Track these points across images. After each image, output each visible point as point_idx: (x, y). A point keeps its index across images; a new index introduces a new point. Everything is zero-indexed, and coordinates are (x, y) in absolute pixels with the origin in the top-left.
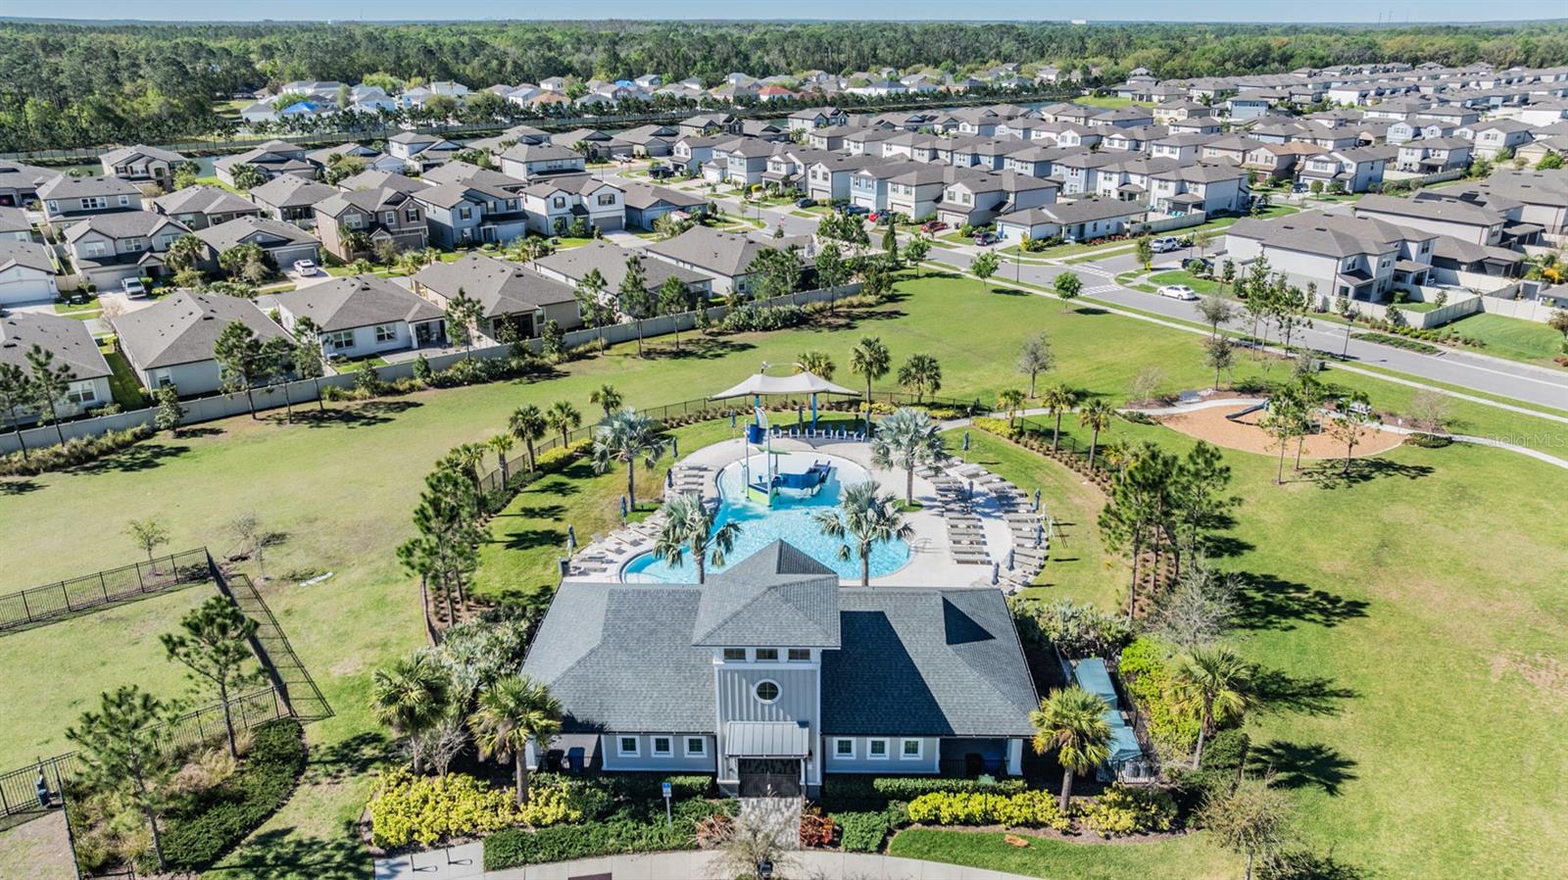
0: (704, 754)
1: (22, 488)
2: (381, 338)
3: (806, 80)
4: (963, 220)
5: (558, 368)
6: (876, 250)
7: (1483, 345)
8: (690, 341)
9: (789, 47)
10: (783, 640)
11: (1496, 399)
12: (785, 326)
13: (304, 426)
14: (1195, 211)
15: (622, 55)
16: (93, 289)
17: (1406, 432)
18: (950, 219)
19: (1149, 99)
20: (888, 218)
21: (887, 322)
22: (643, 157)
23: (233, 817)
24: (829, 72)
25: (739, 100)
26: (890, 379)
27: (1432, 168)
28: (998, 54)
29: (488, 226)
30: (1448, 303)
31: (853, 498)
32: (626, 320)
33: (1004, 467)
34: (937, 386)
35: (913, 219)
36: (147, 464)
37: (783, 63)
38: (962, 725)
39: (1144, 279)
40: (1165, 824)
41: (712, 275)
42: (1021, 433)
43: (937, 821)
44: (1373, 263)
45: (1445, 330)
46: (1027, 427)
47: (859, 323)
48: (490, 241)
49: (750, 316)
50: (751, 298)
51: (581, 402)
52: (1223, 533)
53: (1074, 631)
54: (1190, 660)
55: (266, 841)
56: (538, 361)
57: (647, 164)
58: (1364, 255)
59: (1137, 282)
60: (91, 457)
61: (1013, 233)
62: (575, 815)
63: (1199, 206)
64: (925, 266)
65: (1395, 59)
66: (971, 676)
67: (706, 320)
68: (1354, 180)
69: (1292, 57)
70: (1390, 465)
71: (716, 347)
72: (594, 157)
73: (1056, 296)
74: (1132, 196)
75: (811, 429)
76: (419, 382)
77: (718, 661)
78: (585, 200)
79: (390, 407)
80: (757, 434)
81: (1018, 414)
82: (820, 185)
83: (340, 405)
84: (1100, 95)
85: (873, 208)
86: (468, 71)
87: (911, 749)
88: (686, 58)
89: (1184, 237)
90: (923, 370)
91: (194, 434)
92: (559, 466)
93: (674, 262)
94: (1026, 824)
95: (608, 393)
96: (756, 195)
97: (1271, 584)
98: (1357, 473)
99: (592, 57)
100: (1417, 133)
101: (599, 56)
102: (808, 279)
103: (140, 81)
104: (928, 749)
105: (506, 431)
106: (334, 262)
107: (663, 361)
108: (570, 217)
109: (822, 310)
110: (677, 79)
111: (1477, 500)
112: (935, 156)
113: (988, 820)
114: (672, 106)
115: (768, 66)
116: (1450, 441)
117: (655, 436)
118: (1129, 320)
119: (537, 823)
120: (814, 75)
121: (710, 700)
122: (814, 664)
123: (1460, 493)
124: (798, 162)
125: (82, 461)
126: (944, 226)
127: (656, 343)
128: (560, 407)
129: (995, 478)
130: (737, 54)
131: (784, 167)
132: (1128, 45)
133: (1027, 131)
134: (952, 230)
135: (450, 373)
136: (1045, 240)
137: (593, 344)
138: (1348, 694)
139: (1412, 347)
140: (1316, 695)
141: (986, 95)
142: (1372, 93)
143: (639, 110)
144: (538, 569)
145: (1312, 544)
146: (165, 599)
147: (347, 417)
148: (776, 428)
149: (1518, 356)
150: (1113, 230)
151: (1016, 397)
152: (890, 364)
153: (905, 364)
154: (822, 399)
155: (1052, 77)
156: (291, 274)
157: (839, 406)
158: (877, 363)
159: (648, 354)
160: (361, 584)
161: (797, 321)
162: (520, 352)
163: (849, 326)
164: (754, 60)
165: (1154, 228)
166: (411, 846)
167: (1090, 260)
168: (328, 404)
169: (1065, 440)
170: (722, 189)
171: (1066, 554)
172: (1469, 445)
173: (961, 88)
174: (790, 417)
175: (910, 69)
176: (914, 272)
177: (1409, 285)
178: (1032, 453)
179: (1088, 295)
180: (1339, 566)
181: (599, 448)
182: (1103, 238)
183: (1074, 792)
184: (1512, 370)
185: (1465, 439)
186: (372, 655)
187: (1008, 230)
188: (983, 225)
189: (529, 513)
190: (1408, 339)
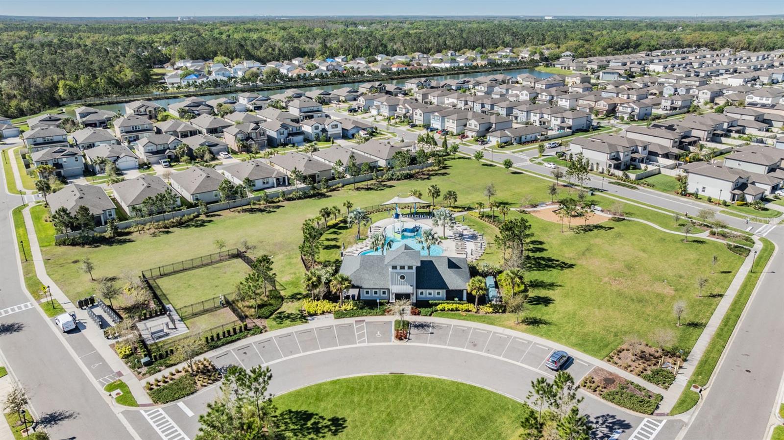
0: (386, 295)
1: (168, 232)
2: (264, 183)
3: (413, 58)
4: (474, 134)
5: (327, 194)
6: (439, 148)
7: (654, 186)
8: (372, 184)
9: (405, 41)
10: (406, 264)
11: (647, 205)
12: (405, 179)
13: (247, 214)
14: (568, 130)
15: (328, 45)
16: (149, 163)
17: (611, 216)
18: (470, 134)
19: (569, 68)
20: (445, 133)
21: (442, 177)
22: (344, 102)
23: (271, 308)
24: (423, 53)
25: (383, 71)
26: (440, 198)
27: (675, 108)
28: (503, 42)
29: (290, 138)
30: (648, 170)
31: (425, 233)
32: (348, 177)
33: (476, 227)
34: (456, 201)
35: (455, 133)
36: (202, 225)
37: (402, 49)
38: (451, 287)
39: (540, 160)
40: (500, 311)
41: (378, 159)
42: (483, 216)
43: (444, 310)
44: (621, 155)
45: (642, 181)
46: (485, 215)
47: (432, 177)
48: (290, 143)
49: (393, 175)
50: (392, 168)
51: (340, 206)
52: (540, 246)
53: (486, 269)
54: (509, 272)
55: (280, 313)
56: (320, 192)
57: (346, 105)
58: (618, 152)
59: (537, 161)
60: (183, 223)
61: (493, 140)
62: (355, 308)
63: (569, 128)
64: (458, 154)
65: (689, 46)
66: (454, 276)
67: (377, 177)
68: (638, 115)
69: (640, 45)
70: (601, 227)
71: (381, 186)
72: (323, 102)
73: (503, 167)
74: (544, 123)
75: (415, 215)
76: (281, 199)
77: (390, 269)
78: (326, 127)
79: (274, 207)
80: (397, 216)
81: (482, 210)
82: (419, 118)
83: (257, 207)
84: (547, 66)
85: (440, 128)
86: (258, 53)
87: (438, 293)
88: (358, 47)
89: (560, 142)
90: (451, 195)
91: (212, 216)
92: (335, 226)
93: (363, 154)
94: (466, 311)
95: (349, 203)
96: (393, 121)
97: (550, 260)
98: (588, 229)
99: (314, 46)
100: (676, 91)
101: (317, 46)
102: (413, 161)
103: (120, 64)
104: (443, 293)
105: (318, 215)
106: (234, 152)
107: (363, 192)
108: (321, 133)
109: (418, 172)
110: (354, 57)
111: (622, 237)
112: (466, 104)
113: (457, 310)
114: (354, 75)
115: (395, 51)
116: (624, 219)
117: (364, 217)
118: (530, 176)
119: (345, 310)
120: (417, 55)
121: (388, 281)
122: (414, 270)
123: (619, 235)
124: (409, 108)
125: (180, 224)
126: (467, 137)
127: (360, 185)
128: (334, 207)
129: (472, 230)
130: (382, 45)
131: (404, 110)
132: (565, 38)
133: (507, 90)
134: (470, 138)
135: (291, 196)
136: (505, 143)
137: (338, 185)
138: (560, 286)
139: (628, 187)
140: (552, 286)
141: (494, 67)
142: (669, 66)
143: (339, 76)
144: (333, 255)
145: (565, 249)
146: (227, 262)
147: (261, 211)
148: (402, 214)
149: (664, 190)
150: (533, 138)
151: (481, 204)
152: (441, 194)
153: (445, 193)
154: (418, 205)
155: (527, 56)
156: (219, 157)
157: (423, 207)
158: (436, 193)
159: (358, 189)
160: (282, 259)
161: (409, 177)
162: (314, 188)
163: (428, 179)
164: (389, 47)
165: (550, 138)
166: (316, 314)
167: (522, 151)
168: (253, 207)
169: (497, 219)
170: (379, 118)
171: (490, 251)
172: (629, 221)
173: (484, 63)
174: (407, 211)
175: (461, 51)
176: (453, 157)
177: (636, 163)
178: (485, 223)
179: (516, 166)
180: (571, 255)
181: (349, 220)
182: (528, 142)
183: (478, 305)
184: (660, 195)
185: (630, 219)
186: (293, 276)
187: (492, 139)
188: (482, 137)
189: (328, 240)
190: (629, 184)
